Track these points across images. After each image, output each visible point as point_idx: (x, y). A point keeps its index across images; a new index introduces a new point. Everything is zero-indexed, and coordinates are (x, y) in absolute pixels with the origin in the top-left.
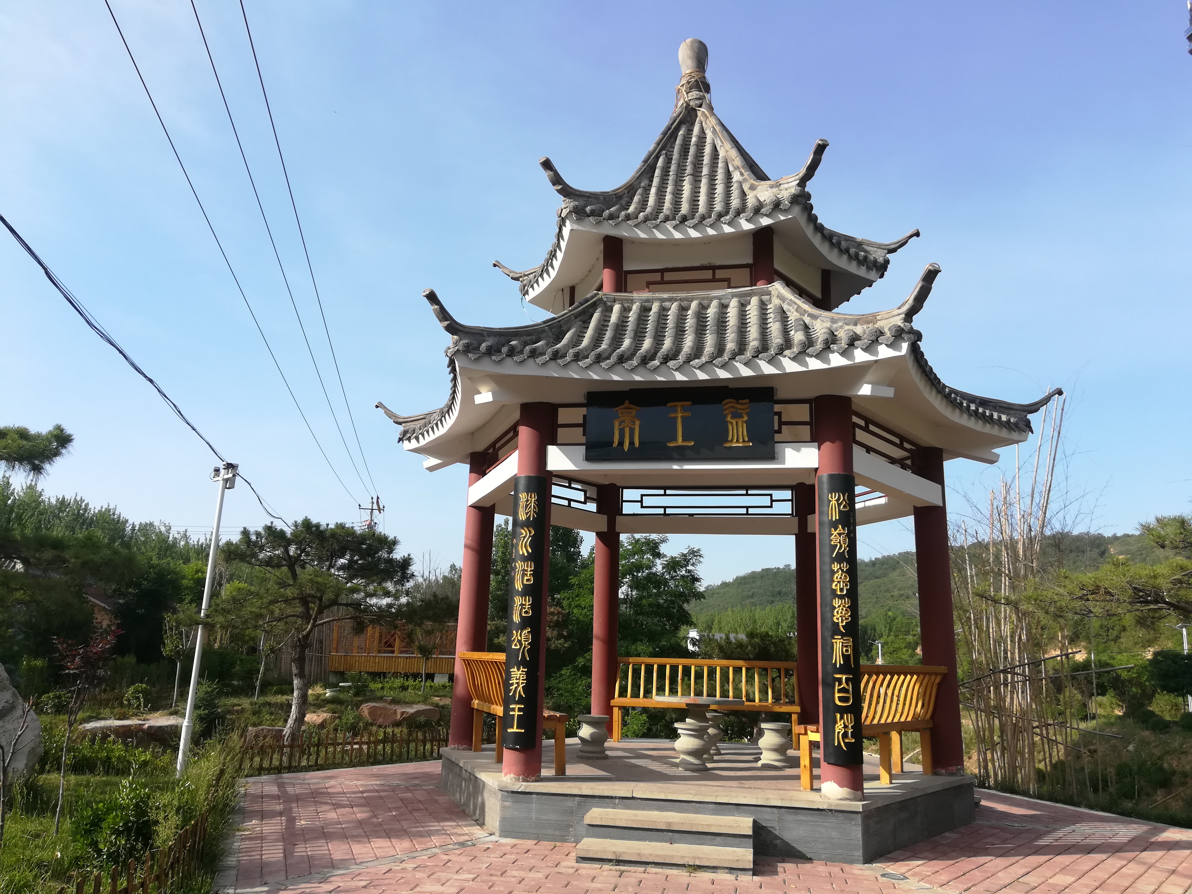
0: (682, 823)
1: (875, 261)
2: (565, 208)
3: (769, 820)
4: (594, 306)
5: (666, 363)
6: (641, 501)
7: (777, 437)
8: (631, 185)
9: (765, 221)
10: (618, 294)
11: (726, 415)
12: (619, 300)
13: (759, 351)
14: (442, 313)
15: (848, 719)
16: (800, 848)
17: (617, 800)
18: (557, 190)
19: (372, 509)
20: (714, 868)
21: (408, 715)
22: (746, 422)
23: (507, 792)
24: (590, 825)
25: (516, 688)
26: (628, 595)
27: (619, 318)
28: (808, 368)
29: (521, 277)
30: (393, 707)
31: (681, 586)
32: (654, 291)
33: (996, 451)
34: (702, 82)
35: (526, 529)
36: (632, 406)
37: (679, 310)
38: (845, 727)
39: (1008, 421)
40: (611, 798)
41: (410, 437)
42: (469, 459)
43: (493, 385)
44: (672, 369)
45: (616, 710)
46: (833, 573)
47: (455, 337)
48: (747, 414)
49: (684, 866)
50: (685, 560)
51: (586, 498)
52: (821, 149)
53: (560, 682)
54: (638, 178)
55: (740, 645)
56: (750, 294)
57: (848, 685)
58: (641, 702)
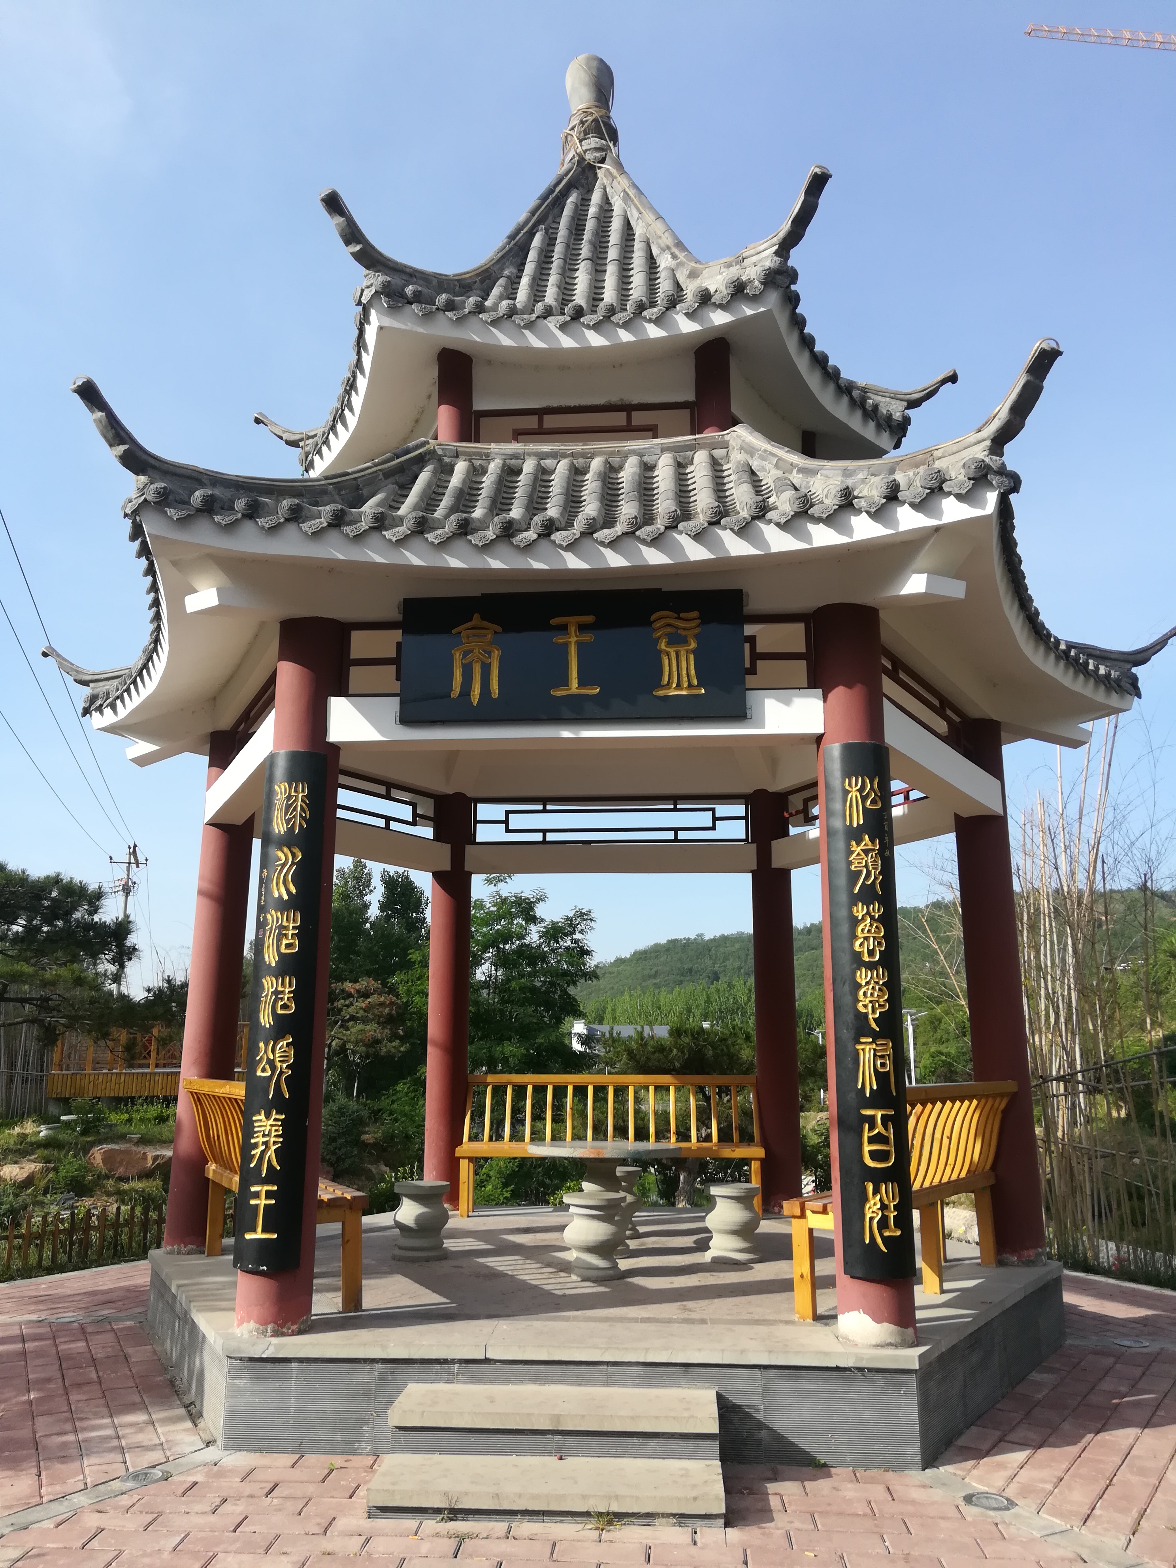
0: (583, 1416)
1: (889, 417)
2: (368, 287)
3: (745, 1393)
4: (421, 461)
5: (549, 535)
6: (506, 822)
7: (750, 680)
8: (486, 270)
9: (719, 318)
10: (464, 444)
11: (657, 641)
12: (465, 454)
13: (720, 512)
14: (113, 427)
15: (889, 1192)
16: (805, 1443)
17: (456, 1366)
18: (352, 254)
19: (129, 863)
20: (648, 1517)
21: (164, 1160)
22: (694, 652)
23: (241, 1359)
24: (400, 1428)
25: (263, 1153)
26: (490, 976)
27: (464, 482)
28: (810, 543)
29: (301, 440)
30: (141, 1149)
31: (565, 961)
32: (526, 442)
33: (1088, 726)
34: (605, 124)
35: (286, 849)
36: (486, 624)
37: (570, 471)
38: (884, 1207)
39: (1108, 676)
40: (445, 1361)
41: (101, 705)
42: (208, 746)
43: (221, 578)
44: (560, 546)
45: (464, 1164)
46: (855, 922)
47: (143, 479)
48: (697, 637)
49: (587, 1514)
50: (570, 925)
51: (415, 814)
52: (818, 183)
53: (393, 1102)
54: (499, 260)
55: (661, 1048)
56: (693, 447)
57: (886, 1129)
58: (507, 1148)
